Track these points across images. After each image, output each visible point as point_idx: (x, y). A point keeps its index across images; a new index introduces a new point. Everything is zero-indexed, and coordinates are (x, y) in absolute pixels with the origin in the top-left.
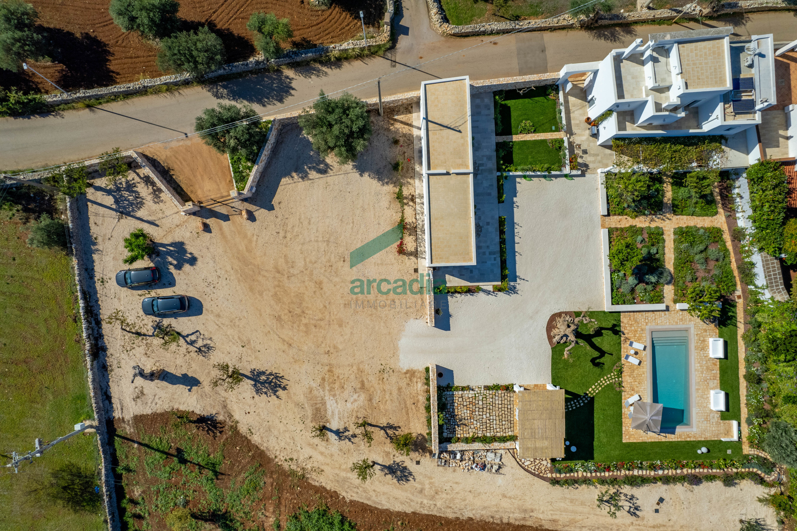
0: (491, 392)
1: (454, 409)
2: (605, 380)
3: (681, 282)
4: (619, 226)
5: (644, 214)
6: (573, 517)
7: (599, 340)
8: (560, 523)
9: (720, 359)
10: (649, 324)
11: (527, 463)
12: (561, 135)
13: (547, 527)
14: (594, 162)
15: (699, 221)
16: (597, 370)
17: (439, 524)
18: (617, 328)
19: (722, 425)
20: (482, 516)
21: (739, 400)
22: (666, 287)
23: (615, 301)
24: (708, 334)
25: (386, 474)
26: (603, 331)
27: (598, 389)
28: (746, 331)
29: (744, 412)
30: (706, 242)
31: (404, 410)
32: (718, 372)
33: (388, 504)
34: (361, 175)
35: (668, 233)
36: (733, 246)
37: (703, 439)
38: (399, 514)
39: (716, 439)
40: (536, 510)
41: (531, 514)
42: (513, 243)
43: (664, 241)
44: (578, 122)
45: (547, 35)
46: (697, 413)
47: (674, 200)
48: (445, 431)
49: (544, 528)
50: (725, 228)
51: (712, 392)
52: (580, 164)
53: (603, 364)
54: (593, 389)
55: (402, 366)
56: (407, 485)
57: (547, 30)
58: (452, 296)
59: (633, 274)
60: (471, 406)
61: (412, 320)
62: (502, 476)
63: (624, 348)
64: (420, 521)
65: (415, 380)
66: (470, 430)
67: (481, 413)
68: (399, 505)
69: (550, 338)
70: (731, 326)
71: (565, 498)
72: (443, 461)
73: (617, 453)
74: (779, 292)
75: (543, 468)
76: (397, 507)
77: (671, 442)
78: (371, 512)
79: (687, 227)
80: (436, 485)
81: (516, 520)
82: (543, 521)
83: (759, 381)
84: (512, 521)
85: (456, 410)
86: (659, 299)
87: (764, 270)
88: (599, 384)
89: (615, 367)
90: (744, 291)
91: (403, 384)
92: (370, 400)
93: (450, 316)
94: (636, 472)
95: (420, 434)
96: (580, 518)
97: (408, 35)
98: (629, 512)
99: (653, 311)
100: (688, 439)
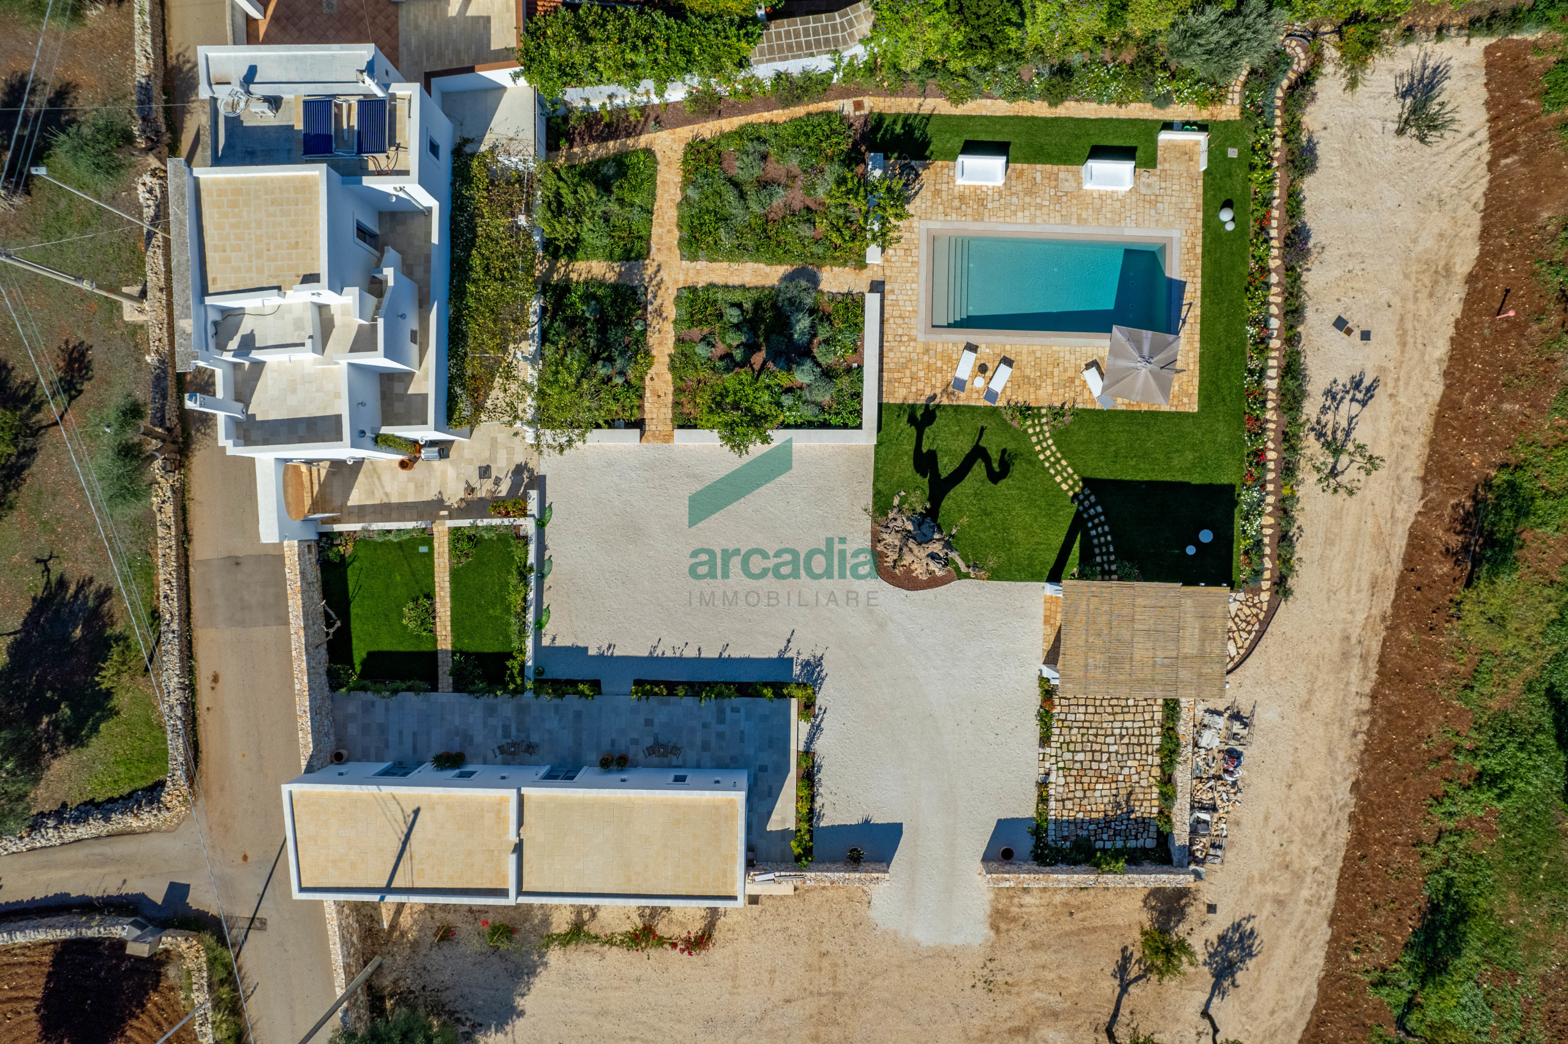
0: (1056, 731)
1: (1091, 822)
2: (1043, 450)
3: (815, 249)
4: (670, 398)
5: (644, 332)
6: (1368, 541)
7: (946, 460)
8: (1379, 570)
9: (1007, 162)
10: (914, 332)
11: (1232, 649)
12: (442, 530)
13: (1388, 604)
14: (510, 451)
15: (667, 196)
16: (1018, 469)
17: (1363, 863)
18: (919, 413)
19: (1167, 166)
20: (1350, 759)
21: (1111, 120)
22: (824, 286)
23: (851, 421)
24: (944, 187)
25: (1233, 983)
26: (924, 450)
27: (1064, 469)
28: (941, 93)
29: (1140, 110)
30: (719, 184)
31: (1085, 938)
32: (1039, 167)
33: (1307, 983)
34: (521, 1014)
35: (692, 273)
36: (731, 115)
37: (1200, 215)
38: (1332, 958)
39: (1200, 183)
40: (1345, 630)
41: (1354, 641)
42: (699, 661)
43: (712, 286)
44: (411, 486)
45: (200, 550)
46: (1137, 225)
47: (611, 257)
48: (1140, 842)
49: (1389, 611)
50: (686, 133)
51: (1088, 186)
52: (514, 487)
53: (1004, 451)
54: (1065, 480)
55: (980, 940)
56: (1264, 935)
57: (186, 550)
58: (820, 817)
59: (789, 370)
60: (1086, 780)
61: (871, 914)
62: (1258, 709)
63: (969, 398)
64: (1351, 907)
65: (1015, 910)
66: (1144, 783)
67: (1105, 757)
68: (1310, 955)
69: (933, 582)
70: (929, 130)
71: (1322, 557)
72: (1212, 851)
73: (1221, 427)
74: (851, 24)
75: (1247, 611)
76: (1316, 959)
77: (1204, 292)
78: (1324, 1022)
79: (680, 227)
80: (1267, 866)
81: (1365, 678)
82: (1374, 611)
83: (1064, 71)
84: (1368, 687)
85: (1094, 815)
86: (853, 305)
87: (794, 57)
88: (1053, 464)
89: (1015, 424)
90: (845, 94)
91: (1021, 937)
92: (1055, 1015)
93: (867, 822)
94: (1272, 384)
95: (1145, 902)
96: (1370, 520)
97: (188, 886)
98: (1364, 403)
99: (882, 322)
100: (1199, 250)
